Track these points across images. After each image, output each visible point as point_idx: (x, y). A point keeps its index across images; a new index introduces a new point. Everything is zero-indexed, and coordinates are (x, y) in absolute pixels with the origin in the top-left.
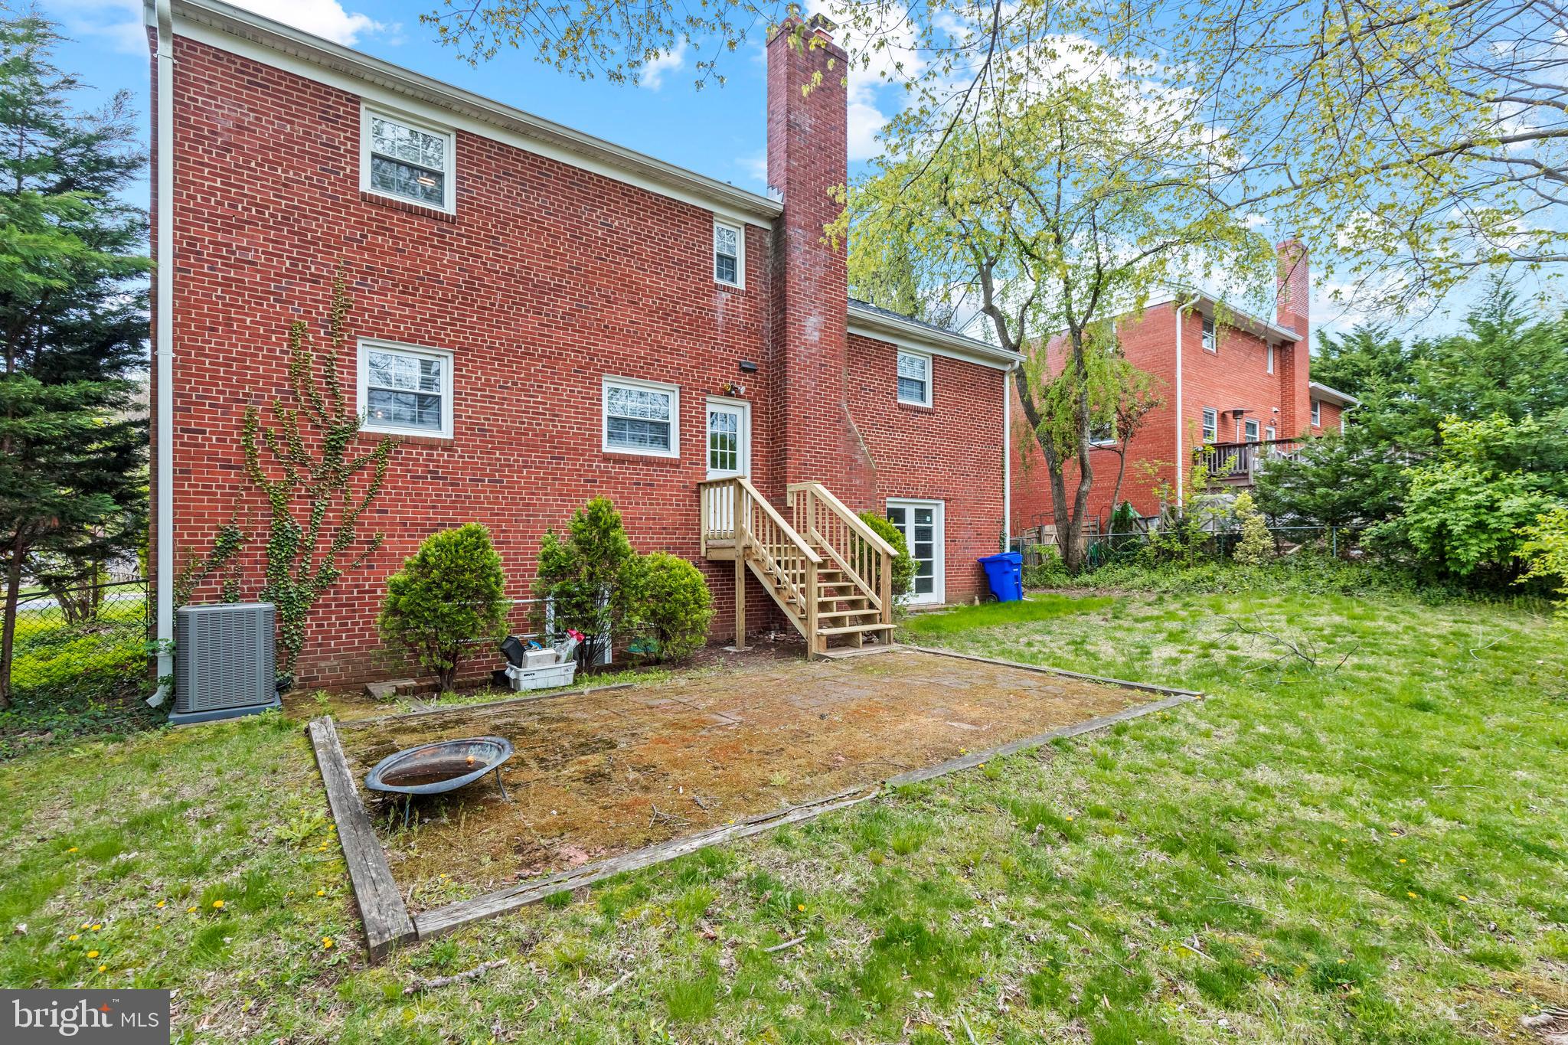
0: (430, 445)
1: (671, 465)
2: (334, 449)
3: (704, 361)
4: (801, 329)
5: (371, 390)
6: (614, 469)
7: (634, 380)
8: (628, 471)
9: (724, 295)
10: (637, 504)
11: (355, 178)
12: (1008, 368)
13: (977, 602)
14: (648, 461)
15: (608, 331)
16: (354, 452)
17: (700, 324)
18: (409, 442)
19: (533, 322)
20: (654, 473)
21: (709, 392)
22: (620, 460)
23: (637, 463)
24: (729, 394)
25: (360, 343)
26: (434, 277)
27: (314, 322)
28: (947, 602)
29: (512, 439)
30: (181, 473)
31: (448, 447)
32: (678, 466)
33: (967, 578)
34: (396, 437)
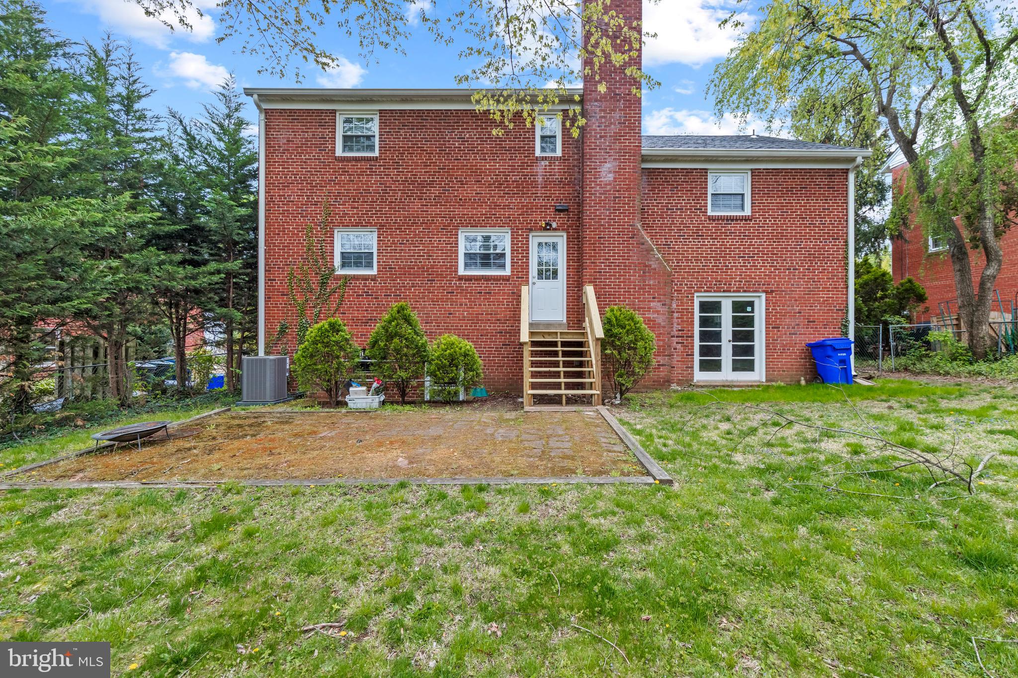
0: (365, 278)
1: (504, 280)
2: (323, 284)
3: (527, 210)
4: (597, 175)
5: (342, 253)
6: (464, 284)
7: (479, 229)
8: (474, 285)
9: (543, 163)
10: (480, 305)
11: (333, 150)
12: (850, 166)
13: (803, 382)
14: (487, 278)
15: (462, 202)
16: (332, 285)
17: (525, 185)
18: (356, 278)
19: (417, 205)
20: (492, 285)
21: (531, 230)
22: (469, 279)
23: (480, 280)
24: (545, 229)
25: (336, 231)
26: (367, 191)
27: (316, 224)
28: (767, 381)
29: (406, 272)
30: (268, 298)
31: (374, 278)
32: (508, 280)
33: (793, 360)
34: (349, 275)
